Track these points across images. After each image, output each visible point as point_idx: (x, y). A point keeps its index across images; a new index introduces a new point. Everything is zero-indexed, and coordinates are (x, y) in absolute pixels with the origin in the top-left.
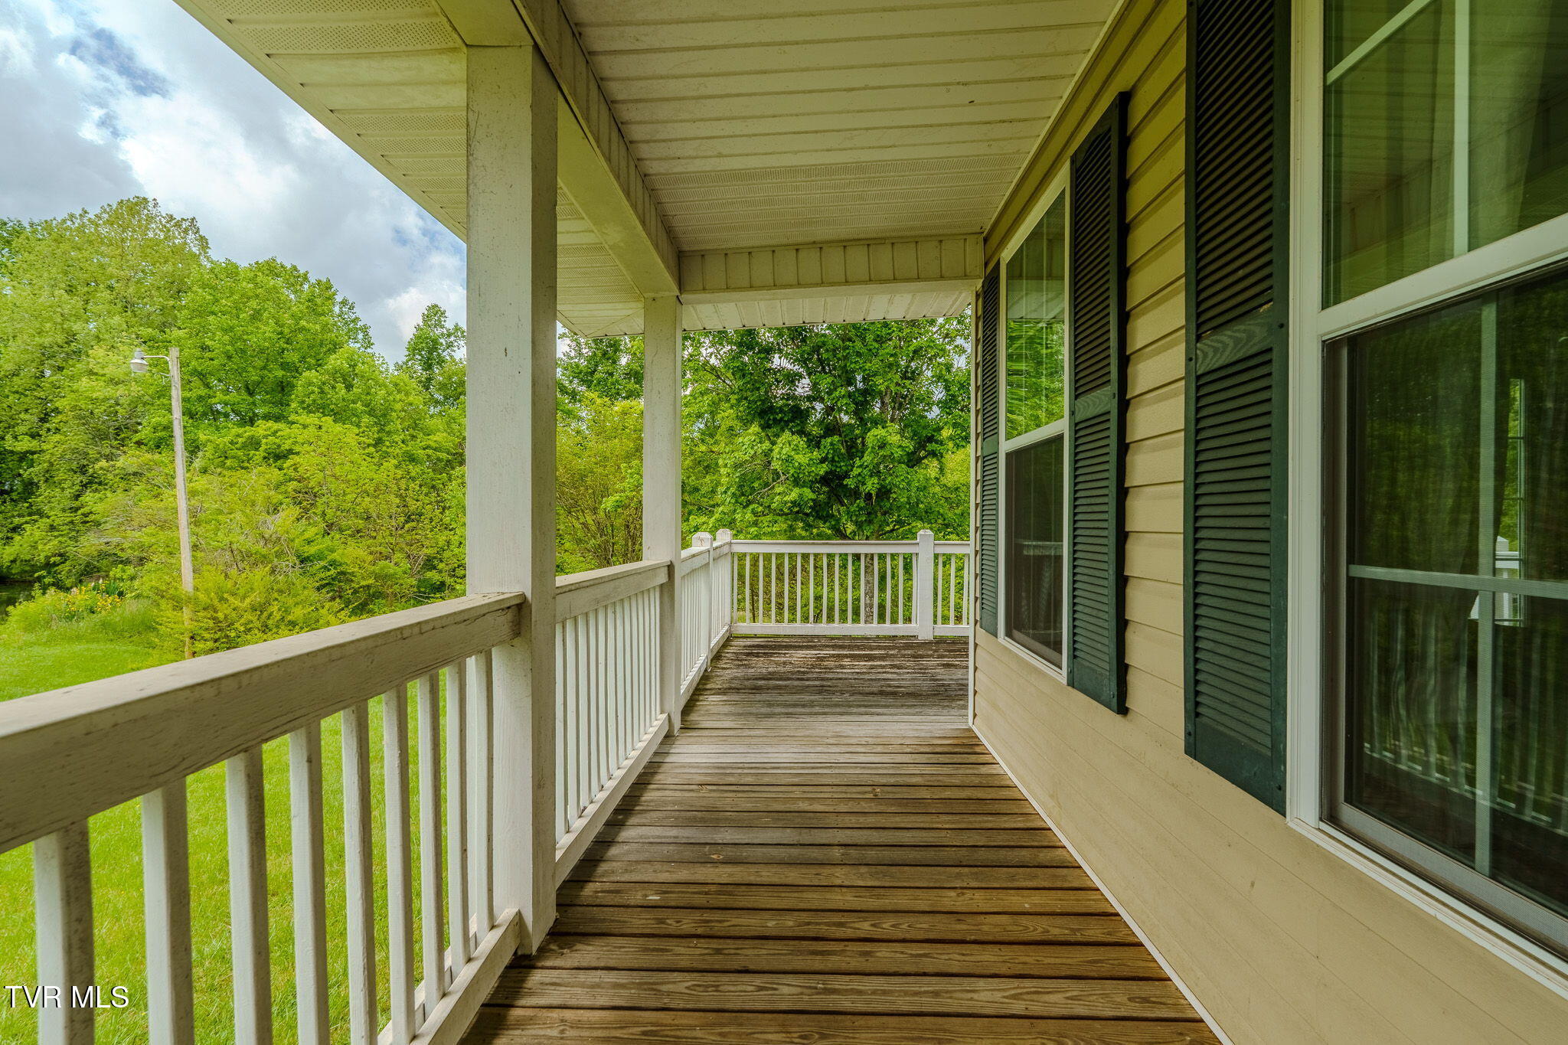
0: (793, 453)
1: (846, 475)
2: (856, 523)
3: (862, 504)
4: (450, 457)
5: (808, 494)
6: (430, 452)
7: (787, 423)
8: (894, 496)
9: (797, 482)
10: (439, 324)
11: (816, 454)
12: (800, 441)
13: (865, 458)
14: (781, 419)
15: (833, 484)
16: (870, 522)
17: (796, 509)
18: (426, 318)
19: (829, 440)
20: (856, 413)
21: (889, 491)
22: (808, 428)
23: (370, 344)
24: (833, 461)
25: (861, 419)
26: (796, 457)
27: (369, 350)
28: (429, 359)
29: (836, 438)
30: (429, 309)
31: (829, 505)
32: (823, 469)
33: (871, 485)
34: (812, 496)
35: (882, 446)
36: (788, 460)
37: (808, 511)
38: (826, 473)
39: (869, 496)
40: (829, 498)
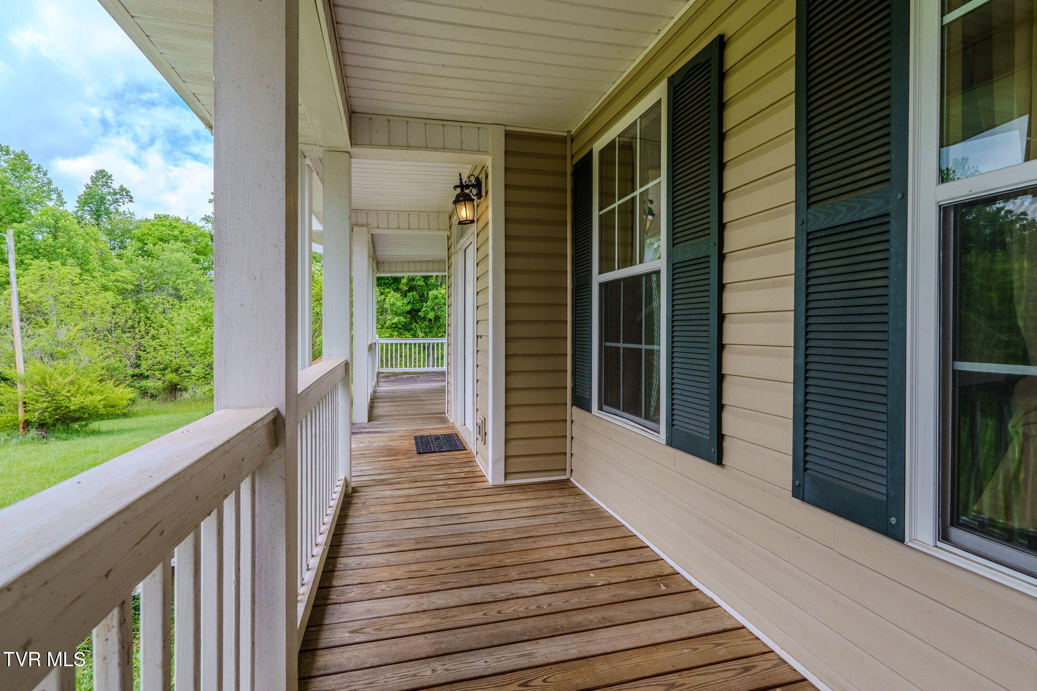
0: (395, 301)
1: (419, 310)
2: (424, 332)
3: (427, 324)
4: (133, 288)
5: (402, 319)
6: (118, 284)
7: (390, 285)
8: (441, 320)
9: (396, 314)
10: (106, 184)
11: (405, 301)
12: (398, 295)
13: (428, 303)
14: (387, 283)
15: (413, 314)
16: (431, 332)
17: (394, 326)
18: (94, 180)
19: (411, 294)
20: (424, 281)
21: (439, 318)
22: (401, 286)
23: (63, 203)
24: (413, 303)
25: (426, 284)
26: (397, 303)
27: (61, 208)
28: (98, 211)
29: (415, 293)
30: (97, 173)
31: (411, 323)
32: (409, 308)
33: (431, 315)
34: (404, 320)
35: (436, 298)
36: (393, 304)
37: (400, 327)
38: (410, 309)
39: (430, 320)
40: (411, 320)
